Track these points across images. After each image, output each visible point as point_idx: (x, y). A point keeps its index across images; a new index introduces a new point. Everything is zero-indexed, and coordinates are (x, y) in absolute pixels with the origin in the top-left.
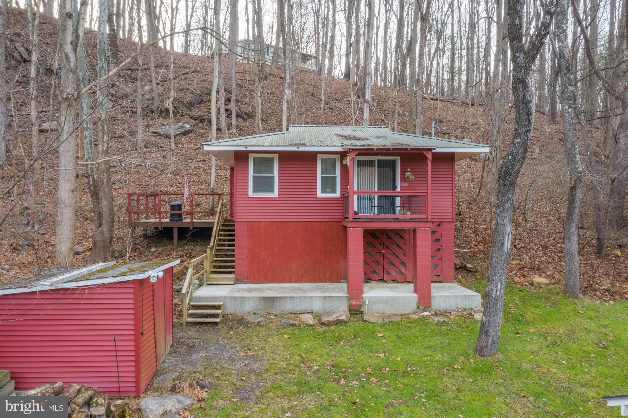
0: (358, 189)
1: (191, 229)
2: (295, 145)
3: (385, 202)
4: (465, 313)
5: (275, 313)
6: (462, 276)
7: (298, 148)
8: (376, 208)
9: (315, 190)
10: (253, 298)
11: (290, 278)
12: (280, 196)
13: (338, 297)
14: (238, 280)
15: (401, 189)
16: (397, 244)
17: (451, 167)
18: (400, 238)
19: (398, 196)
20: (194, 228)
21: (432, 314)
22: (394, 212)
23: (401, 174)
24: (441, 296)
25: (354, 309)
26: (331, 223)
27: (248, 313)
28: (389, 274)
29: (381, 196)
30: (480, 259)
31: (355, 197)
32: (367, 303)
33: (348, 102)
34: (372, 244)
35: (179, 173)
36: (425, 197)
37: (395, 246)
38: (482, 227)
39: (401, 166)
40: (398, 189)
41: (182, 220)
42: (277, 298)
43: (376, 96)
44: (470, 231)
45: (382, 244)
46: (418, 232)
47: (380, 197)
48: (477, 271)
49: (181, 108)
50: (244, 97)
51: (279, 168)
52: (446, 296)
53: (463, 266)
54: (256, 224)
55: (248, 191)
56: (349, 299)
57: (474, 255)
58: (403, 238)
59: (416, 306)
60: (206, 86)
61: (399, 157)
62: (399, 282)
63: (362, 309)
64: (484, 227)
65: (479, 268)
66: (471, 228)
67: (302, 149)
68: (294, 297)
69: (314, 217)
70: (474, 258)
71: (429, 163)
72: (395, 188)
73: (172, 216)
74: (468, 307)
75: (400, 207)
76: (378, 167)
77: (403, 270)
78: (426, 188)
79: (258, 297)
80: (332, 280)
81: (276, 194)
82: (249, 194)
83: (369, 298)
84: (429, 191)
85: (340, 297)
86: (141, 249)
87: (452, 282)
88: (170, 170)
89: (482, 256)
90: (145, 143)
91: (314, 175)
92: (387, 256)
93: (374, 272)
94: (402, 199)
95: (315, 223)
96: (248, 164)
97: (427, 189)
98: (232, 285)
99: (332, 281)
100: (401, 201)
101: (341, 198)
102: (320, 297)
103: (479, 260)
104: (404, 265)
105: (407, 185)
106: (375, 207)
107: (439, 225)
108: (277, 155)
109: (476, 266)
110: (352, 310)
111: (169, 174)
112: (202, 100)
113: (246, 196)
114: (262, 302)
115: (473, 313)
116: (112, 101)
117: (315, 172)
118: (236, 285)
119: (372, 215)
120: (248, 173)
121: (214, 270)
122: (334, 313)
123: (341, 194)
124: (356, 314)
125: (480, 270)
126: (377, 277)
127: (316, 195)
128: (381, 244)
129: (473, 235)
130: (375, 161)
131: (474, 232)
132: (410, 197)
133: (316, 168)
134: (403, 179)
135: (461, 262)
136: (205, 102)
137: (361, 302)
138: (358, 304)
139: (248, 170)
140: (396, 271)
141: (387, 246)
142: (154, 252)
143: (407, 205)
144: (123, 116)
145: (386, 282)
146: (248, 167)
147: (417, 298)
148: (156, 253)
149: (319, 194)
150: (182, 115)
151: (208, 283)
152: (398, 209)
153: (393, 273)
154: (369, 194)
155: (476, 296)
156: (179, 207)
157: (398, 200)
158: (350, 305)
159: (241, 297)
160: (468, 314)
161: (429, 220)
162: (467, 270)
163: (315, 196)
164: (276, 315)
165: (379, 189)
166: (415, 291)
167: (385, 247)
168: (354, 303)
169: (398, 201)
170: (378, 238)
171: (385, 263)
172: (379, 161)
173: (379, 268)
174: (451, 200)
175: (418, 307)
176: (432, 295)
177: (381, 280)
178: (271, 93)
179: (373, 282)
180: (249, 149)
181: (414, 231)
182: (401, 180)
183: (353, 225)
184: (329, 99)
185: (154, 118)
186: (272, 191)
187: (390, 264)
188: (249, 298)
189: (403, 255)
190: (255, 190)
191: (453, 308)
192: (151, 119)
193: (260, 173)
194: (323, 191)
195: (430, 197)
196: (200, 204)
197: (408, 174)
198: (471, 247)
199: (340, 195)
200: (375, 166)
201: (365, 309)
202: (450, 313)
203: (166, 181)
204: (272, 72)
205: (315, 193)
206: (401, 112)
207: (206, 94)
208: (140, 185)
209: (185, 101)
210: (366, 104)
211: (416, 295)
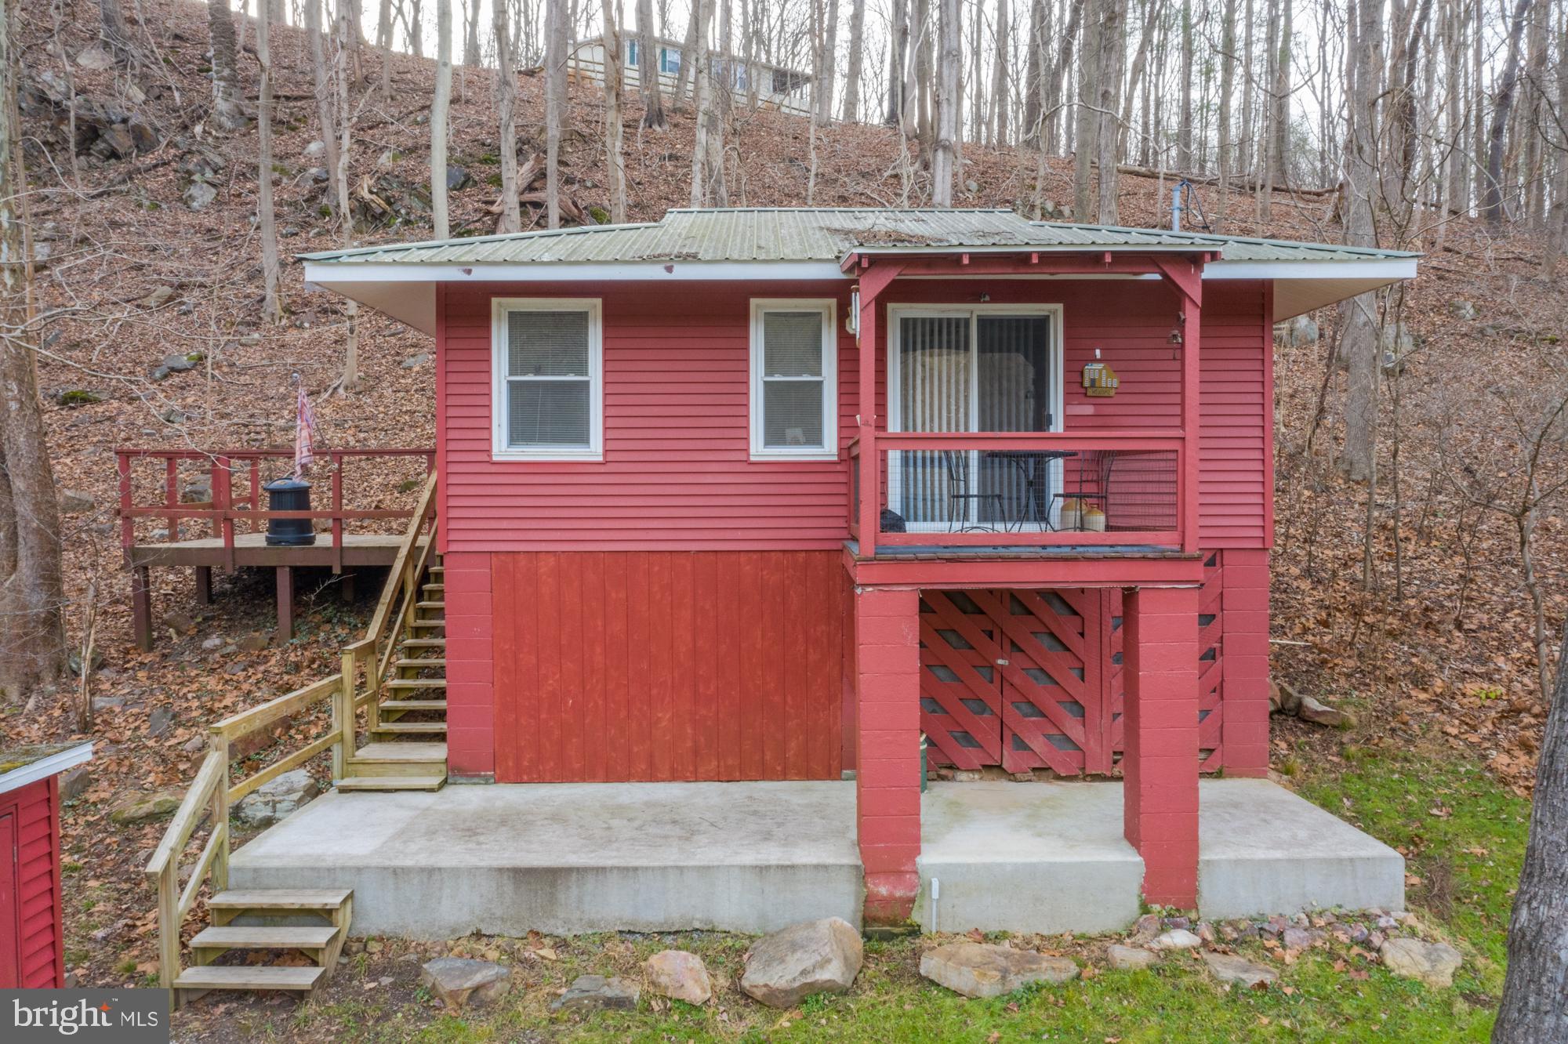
0: (905, 427)
1: (337, 571)
2: (654, 259)
3: (1008, 478)
4: (1343, 937)
5: (561, 931)
6: (1290, 746)
7: (669, 269)
8: (974, 503)
9: (740, 433)
10: (473, 871)
11: (651, 764)
12: (611, 457)
13: (817, 867)
14: (456, 771)
15: (1067, 427)
16: (1052, 635)
17: (1257, 343)
18: (1064, 611)
19: (1056, 455)
20: (345, 569)
21: (1205, 943)
22: (1042, 516)
23: (1067, 371)
24: (1238, 862)
25: (881, 914)
26: (801, 557)
27: (453, 931)
28: (1021, 745)
29: (993, 455)
30: (1348, 676)
31: (894, 457)
32: (935, 895)
33: (892, 180)
34: (959, 636)
35: (373, 388)
36: (1177, 458)
37: (1046, 642)
38: (1330, 553)
39: (1067, 338)
40: (1057, 427)
41: (311, 541)
42: (568, 871)
43: (976, 164)
44: (1295, 571)
45: (997, 635)
46: (1144, 602)
47: (989, 459)
48: (1343, 727)
49: (407, 201)
50: (590, 169)
51: (605, 349)
52: (1260, 861)
53: (1291, 704)
54: (523, 561)
55: (489, 440)
56: (865, 873)
57: (1324, 662)
58: (1075, 613)
59: (1135, 904)
60: (483, 136)
61: (1059, 307)
62: (1059, 778)
63: (916, 917)
64: (1339, 553)
65: (1351, 715)
66: (1294, 561)
67: (684, 273)
68: (636, 869)
69: (739, 534)
70: (1326, 672)
71: (1192, 317)
72: (1042, 421)
73: (276, 526)
74: (1351, 906)
75: (1066, 496)
76: (982, 350)
77: (1076, 731)
78: (1177, 421)
79: (490, 869)
80: (809, 771)
81: (593, 450)
82: (495, 449)
83: (945, 870)
84: (1192, 432)
85: (825, 867)
86: (175, 639)
87: (1262, 775)
88: (345, 379)
89: (1351, 663)
90: (288, 300)
91: (739, 377)
92: (1016, 680)
93: (968, 738)
94: (1073, 466)
95: (743, 558)
96: (488, 338)
97: (1183, 426)
98: (431, 790)
99: (809, 774)
100: (1067, 471)
101: (841, 462)
102: (743, 868)
103: (1342, 681)
104: (1081, 711)
105: (1089, 410)
106: (967, 496)
107: (1211, 563)
108: (598, 302)
109: (1340, 707)
110: (875, 920)
111: (341, 391)
112: (468, 178)
113: (483, 457)
114: (509, 888)
115: (1377, 939)
116: (214, 185)
117: (741, 366)
118: (448, 791)
119: (957, 526)
120: (489, 372)
121: (385, 727)
122: (794, 947)
123: (840, 449)
124: (889, 937)
125: (1354, 720)
126: (975, 757)
127: (747, 450)
128: (991, 635)
129: (1306, 585)
130: (967, 322)
131: (1308, 573)
132: (1102, 455)
133: (746, 349)
134: (1076, 388)
135: (1282, 689)
136: (476, 183)
137: (913, 887)
138: (899, 893)
139: (489, 361)
140: (1048, 737)
141: (1013, 643)
142: (213, 651)
143: (1091, 488)
144: (237, 226)
145: (1012, 777)
146: (488, 349)
147: (1143, 869)
148: (217, 655)
149: (759, 449)
150: (407, 222)
151: (347, 782)
152: (1056, 506)
153: (1037, 744)
154: (946, 446)
155: (1383, 859)
156: (300, 497)
157: (1056, 469)
158: (868, 900)
159: (422, 870)
160: (1355, 941)
161: (1191, 550)
162: (1305, 721)
163: (742, 456)
164: (561, 944)
165: (982, 428)
166: (1133, 835)
167: (1007, 646)
168: (883, 890)
169: (1056, 473)
170: (982, 612)
171: (1008, 707)
172: (984, 323)
173: (984, 726)
174: (1258, 466)
175: (1145, 909)
176: (1204, 856)
177: (994, 769)
178: (671, 157)
179: (963, 776)
180: (480, 274)
181: (1130, 596)
182: (1067, 394)
183: (876, 573)
184: (839, 171)
185: (328, 231)
186: (583, 438)
187: (1025, 707)
188: (455, 872)
189: (1075, 673)
190: (518, 435)
191: (1288, 911)
192: (319, 234)
193: (538, 371)
194: (774, 436)
195: (1192, 454)
196: (416, 484)
197: (1093, 370)
198: (1306, 630)
199: (835, 450)
200: (967, 348)
201: (924, 916)
202: (1280, 935)
203: (327, 411)
204: (679, 105)
205: (741, 445)
206: (1050, 206)
207: (481, 162)
208: (246, 426)
209: (418, 179)
210: (940, 154)
211: (1139, 859)
